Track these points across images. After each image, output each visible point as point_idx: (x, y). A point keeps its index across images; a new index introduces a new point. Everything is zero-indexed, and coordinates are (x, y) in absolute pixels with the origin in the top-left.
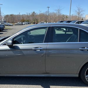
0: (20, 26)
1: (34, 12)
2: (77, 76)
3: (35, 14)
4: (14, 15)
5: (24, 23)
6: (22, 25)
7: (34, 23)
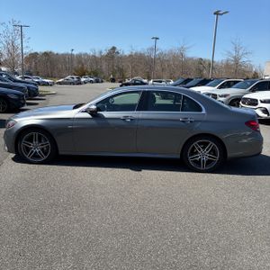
0: (72, 86)
1: (114, 48)
2: (179, 156)
3: (118, 53)
4: (53, 54)
5: (83, 79)
6: (80, 83)
7: (113, 80)
